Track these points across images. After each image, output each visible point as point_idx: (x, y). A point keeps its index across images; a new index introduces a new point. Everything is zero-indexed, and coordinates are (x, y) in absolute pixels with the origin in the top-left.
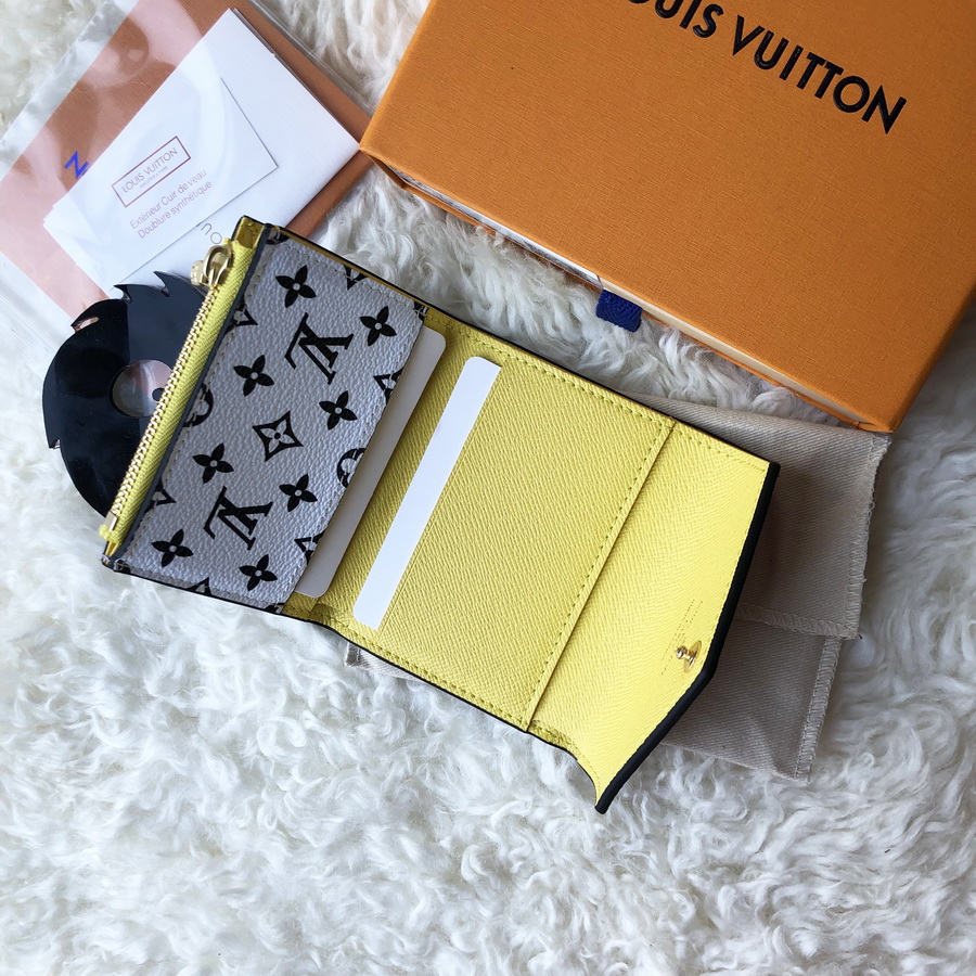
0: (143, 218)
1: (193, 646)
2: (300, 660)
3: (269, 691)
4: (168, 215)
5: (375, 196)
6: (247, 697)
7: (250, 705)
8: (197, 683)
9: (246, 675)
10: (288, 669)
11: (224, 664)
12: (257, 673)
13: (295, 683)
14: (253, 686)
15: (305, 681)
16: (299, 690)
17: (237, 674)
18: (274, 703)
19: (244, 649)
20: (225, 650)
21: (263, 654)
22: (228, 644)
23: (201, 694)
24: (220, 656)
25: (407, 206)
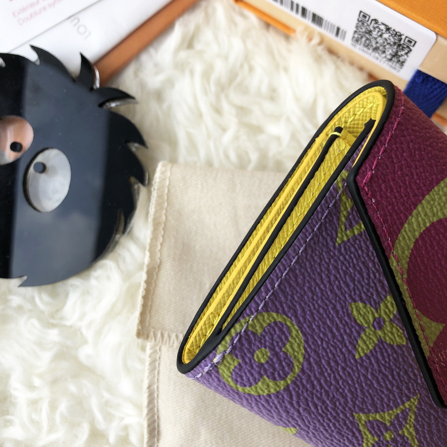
0: (24, 10)
1: (8, 377)
2: (106, 395)
3: (72, 425)
4: (44, 9)
5: (214, 9)
6: (52, 429)
7: (53, 437)
8: (7, 412)
9: (53, 406)
10: (94, 404)
11: (34, 395)
12: (63, 407)
13: (99, 416)
14: (58, 419)
15: (109, 417)
16: (101, 424)
17: (45, 406)
18: (76, 436)
19: (54, 382)
20: (37, 382)
21: (72, 388)
22: (41, 376)
23: (8, 423)
24: (31, 387)
25: (239, 19)
